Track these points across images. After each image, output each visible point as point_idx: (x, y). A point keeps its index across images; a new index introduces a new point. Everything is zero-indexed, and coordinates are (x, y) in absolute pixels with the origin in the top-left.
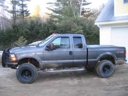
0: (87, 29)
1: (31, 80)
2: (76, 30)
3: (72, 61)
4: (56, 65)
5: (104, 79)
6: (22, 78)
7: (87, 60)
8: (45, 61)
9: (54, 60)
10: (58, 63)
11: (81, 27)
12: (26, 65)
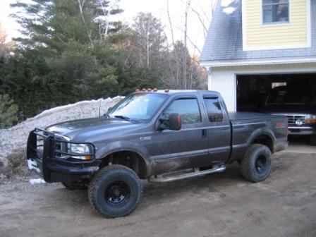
0: (125, 73)
1: (130, 207)
2: (98, 74)
3: (207, 150)
4: (177, 164)
5: (259, 183)
6: (108, 206)
7: (231, 147)
8: (156, 157)
9: (173, 152)
10: (181, 159)
11: (111, 69)
12: (119, 171)
